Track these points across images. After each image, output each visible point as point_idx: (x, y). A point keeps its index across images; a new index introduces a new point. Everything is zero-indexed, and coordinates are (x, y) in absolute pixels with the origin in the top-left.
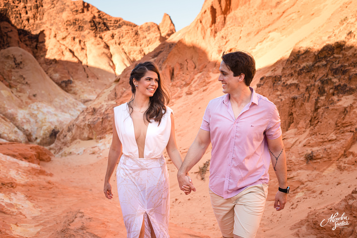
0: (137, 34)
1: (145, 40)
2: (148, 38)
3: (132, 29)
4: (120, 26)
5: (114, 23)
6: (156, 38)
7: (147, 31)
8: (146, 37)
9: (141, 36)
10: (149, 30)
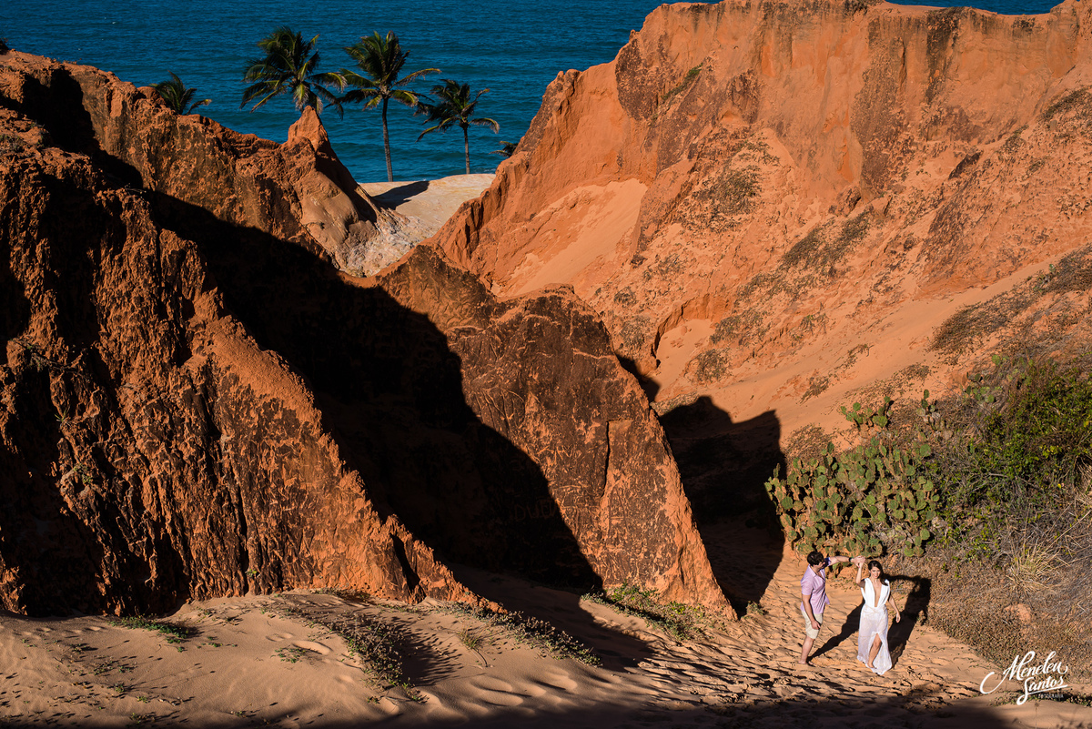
0: (281, 161)
1: (294, 169)
2: (298, 166)
3: (273, 153)
4: (254, 151)
5: (246, 146)
6: (310, 164)
7: (295, 154)
8: (294, 165)
9: (288, 163)
10: (298, 151)
